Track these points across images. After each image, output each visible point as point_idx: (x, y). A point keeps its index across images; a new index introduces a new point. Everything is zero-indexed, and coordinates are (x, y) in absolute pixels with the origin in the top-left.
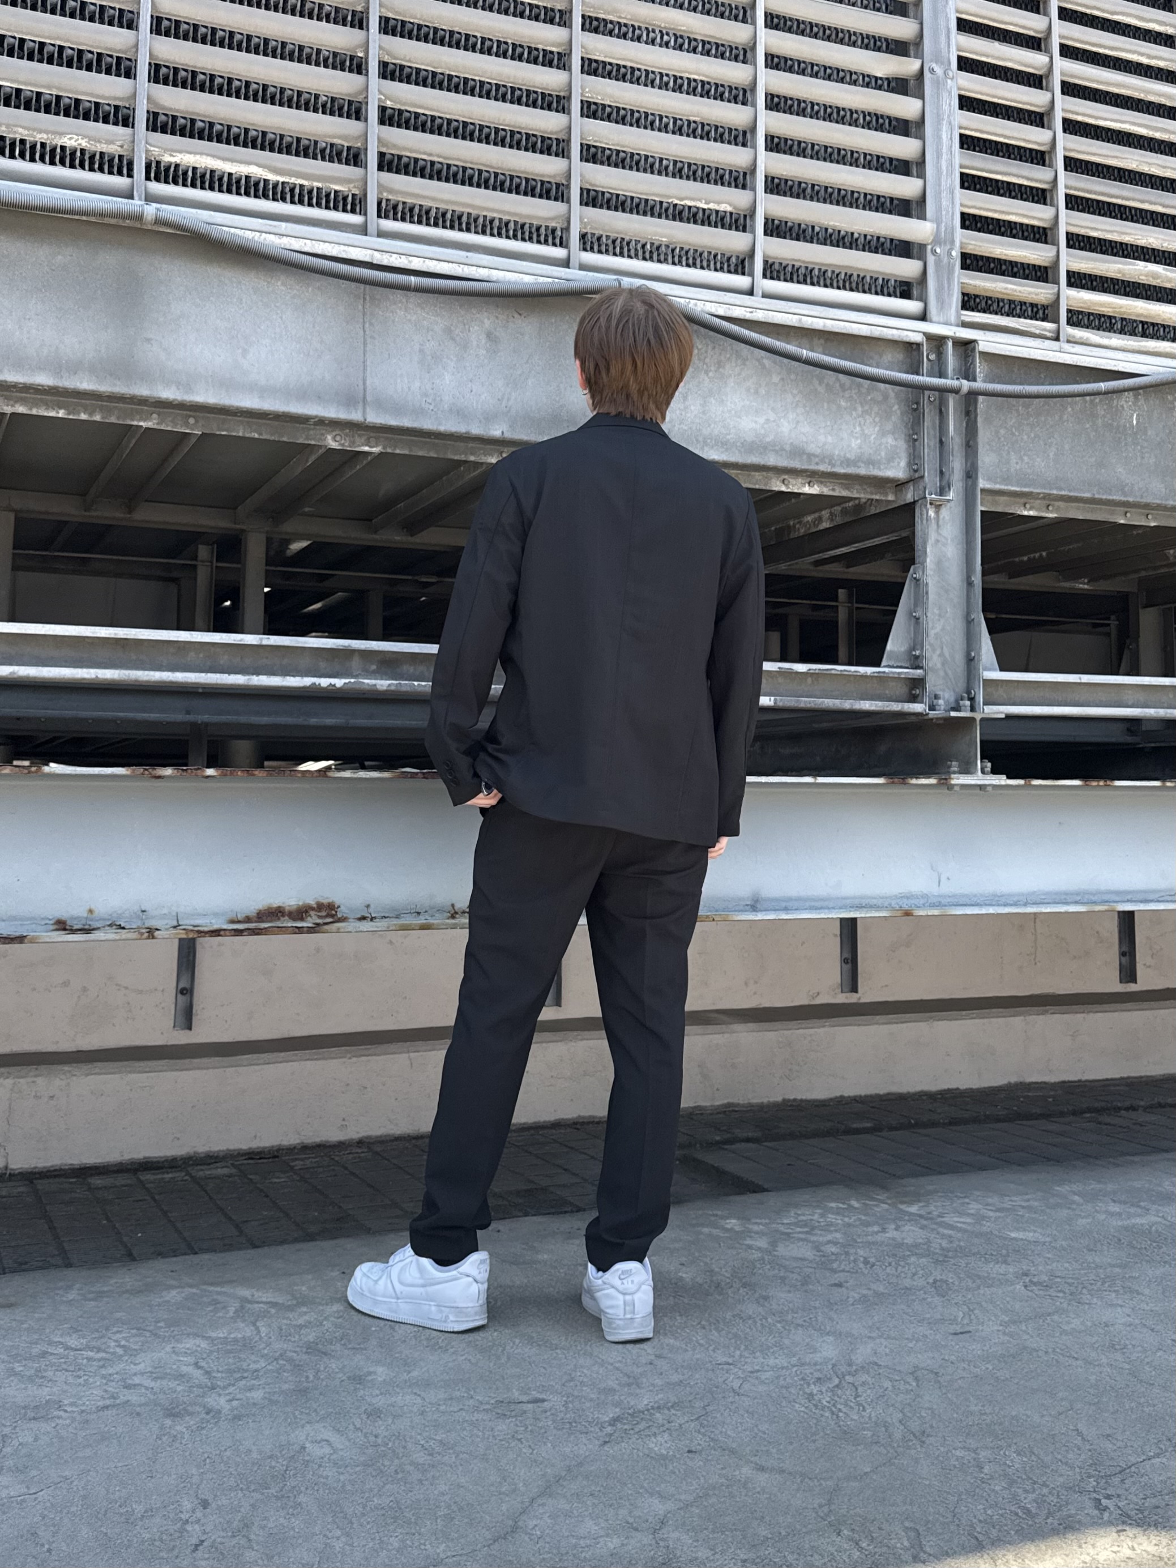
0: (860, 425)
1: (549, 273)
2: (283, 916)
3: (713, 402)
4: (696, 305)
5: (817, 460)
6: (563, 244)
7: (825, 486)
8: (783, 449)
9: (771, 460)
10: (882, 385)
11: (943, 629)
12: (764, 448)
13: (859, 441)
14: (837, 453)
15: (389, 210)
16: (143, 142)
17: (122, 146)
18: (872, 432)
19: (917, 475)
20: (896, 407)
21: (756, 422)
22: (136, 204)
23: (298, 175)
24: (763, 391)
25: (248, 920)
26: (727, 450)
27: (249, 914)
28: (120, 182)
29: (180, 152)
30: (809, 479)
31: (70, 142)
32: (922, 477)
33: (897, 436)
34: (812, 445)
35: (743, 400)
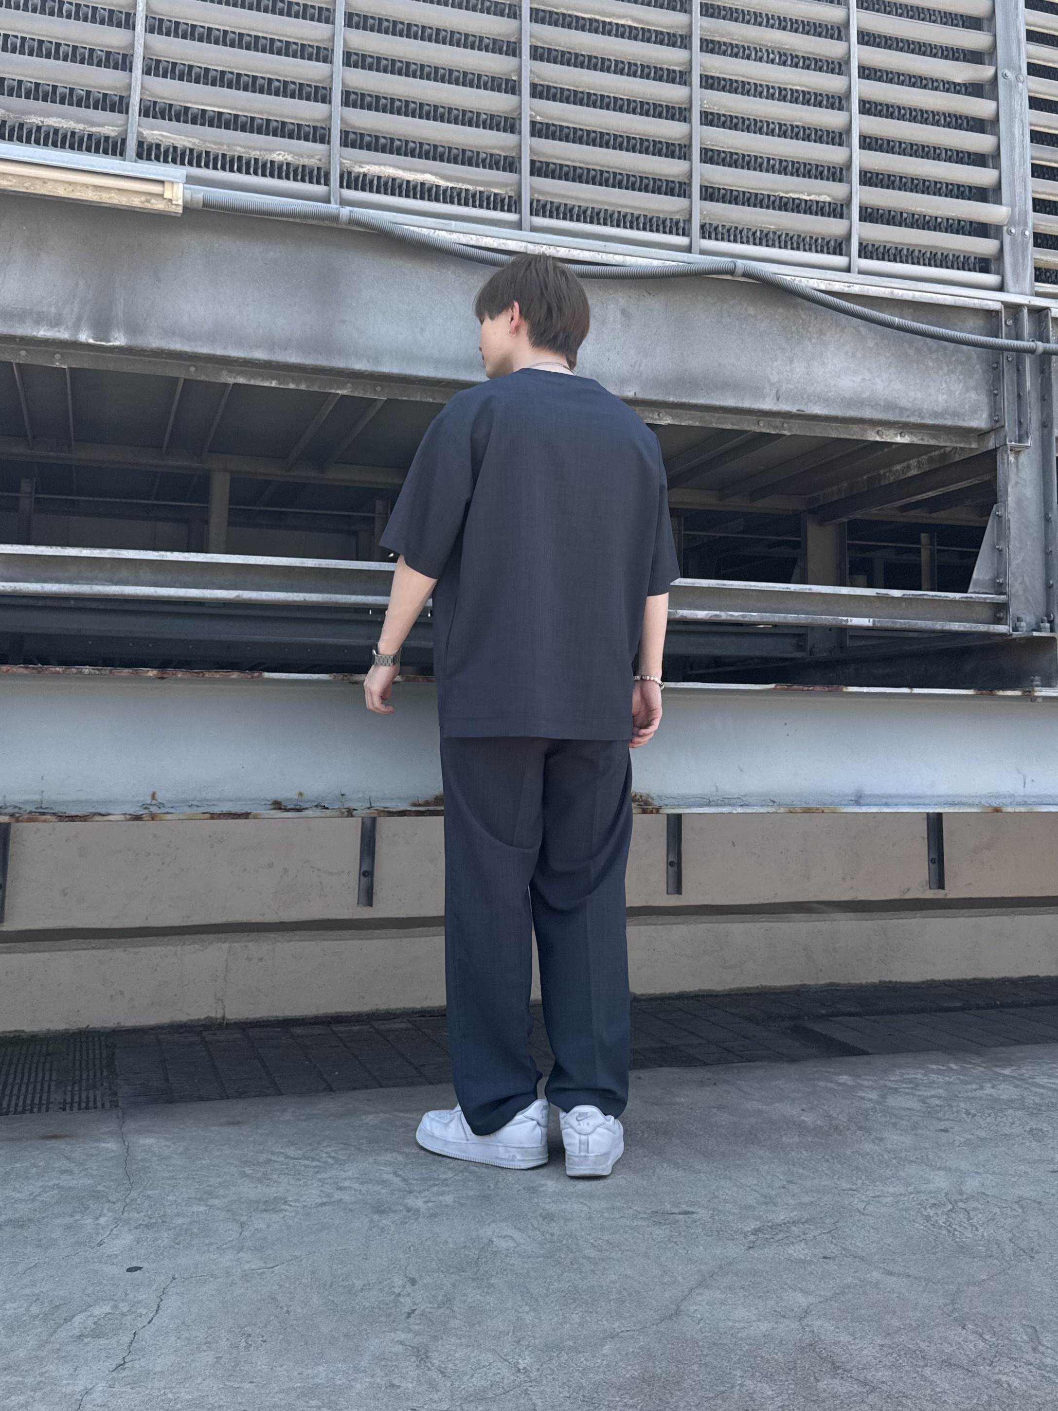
0: (946, 381)
1: (674, 258)
3: (816, 364)
4: (800, 281)
5: (908, 413)
6: (685, 233)
7: (915, 436)
8: (877, 404)
9: (868, 413)
10: (965, 347)
11: (1024, 560)
12: (860, 403)
13: (945, 396)
14: (926, 407)
15: (539, 208)
16: (338, 156)
17: (320, 160)
18: (957, 388)
19: (998, 425)
20: (978, 367)
21: (853, 381)
22: (333, 207)
23: (464, 181)
24: (859, 355)
25: (425, 802)
26: (828, 405)
27: (425, 798)
28: (319, 189)
29: (368, 163)
30: (901, 430)
31: (278, 157)
32: (1003, 427)
33: (979, 391)
34: (904, 400)
35: (842, 362)
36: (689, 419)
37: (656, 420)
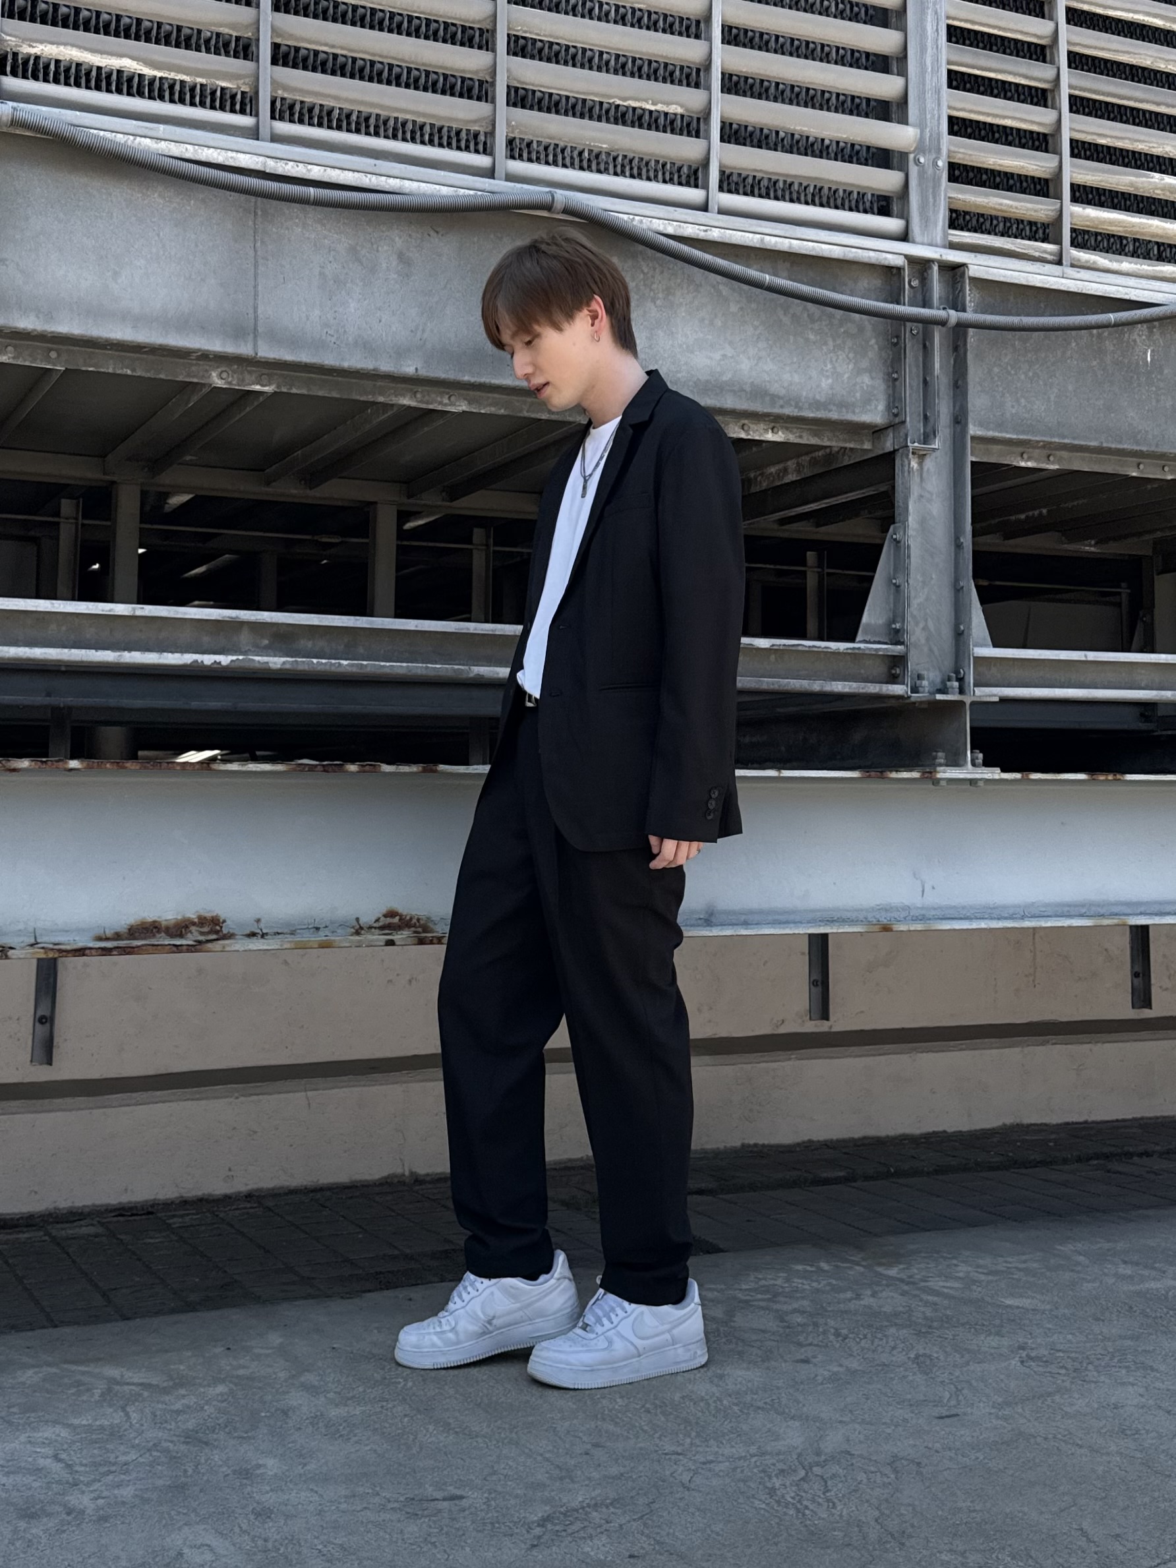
0: (831, 361)
1: (471, 185)
2: (159, 932)
4: (641, 222)
5: (782, 402)
6: (487, 150)
7: (791, 432)
8: (742, 390)
9: (732, 402)
10: (855, 315)
11: (927, 599)
12: (720, 388)
13: (830, 381)
14: (804, 394)
15: (284, 110)
18: (846, 369)
19: (897, 420)
20: (873, 342)
21: (711, 358)
23: (179, 69)
24: (718, 323)
25: (117, 936)
27: (119, 930)
29: (41, 42)
30: (773, 424)
32: (904, 422)
33: (874, 374)
34: (776, 385)
35: (697, 332)
36: (491, 405)
37: (446, 405)
